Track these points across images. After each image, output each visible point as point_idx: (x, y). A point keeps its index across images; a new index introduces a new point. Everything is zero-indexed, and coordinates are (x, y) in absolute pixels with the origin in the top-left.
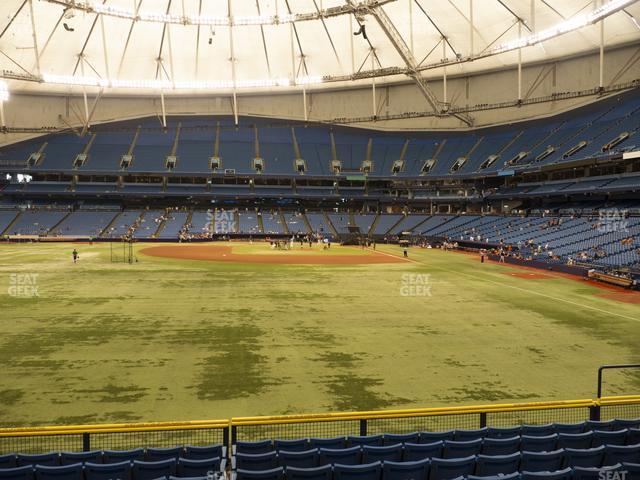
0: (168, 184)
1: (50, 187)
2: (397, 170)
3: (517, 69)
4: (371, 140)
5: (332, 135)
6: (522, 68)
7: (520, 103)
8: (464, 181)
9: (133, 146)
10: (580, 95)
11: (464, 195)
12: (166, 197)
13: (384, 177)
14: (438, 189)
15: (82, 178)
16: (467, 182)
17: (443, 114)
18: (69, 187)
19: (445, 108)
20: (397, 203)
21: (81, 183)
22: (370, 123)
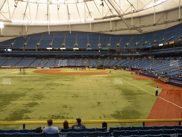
0: (50, 51)
1: (17, 53)
2: (117, 46)
3: (154, 14)
4: (111, 37)
5: (99, 36)
6: (155, 14)
7: (155, 25)
8: (137, 49)
9: (40, 40)
10: (173, 21)
11: (138, 54)
12: (49, 55)
13: (114, 49)
14: (129, 52)
15: (26, 50)
16: (138, 50)
17: (131, 29)
18: (22, 52)
19: (132, 27)
20: (117, 56)
21: (25, 51)
22: (110, 32)
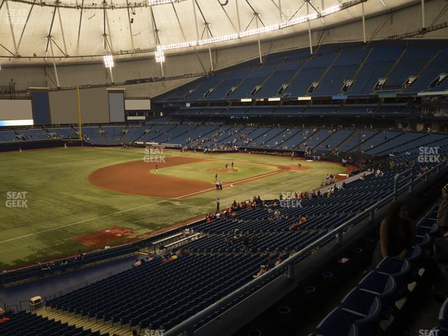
4: (440, 51)
5: (405, 50)
18: (204, 110)
21: (210, 108)
22: (420, 35)
